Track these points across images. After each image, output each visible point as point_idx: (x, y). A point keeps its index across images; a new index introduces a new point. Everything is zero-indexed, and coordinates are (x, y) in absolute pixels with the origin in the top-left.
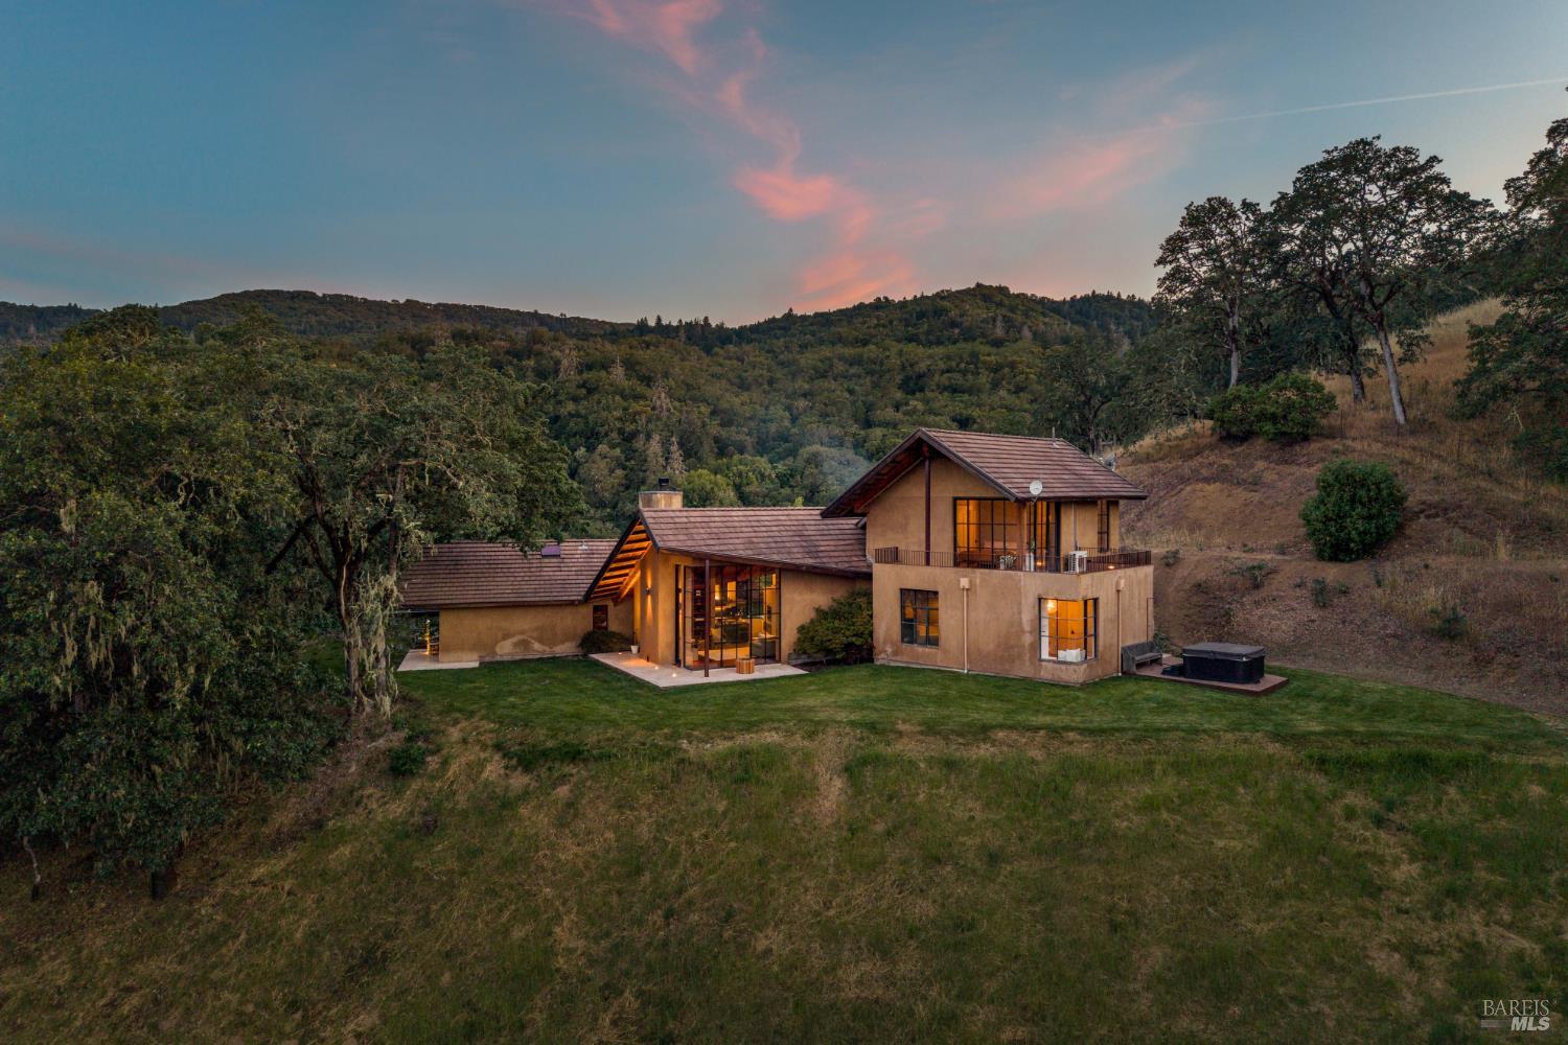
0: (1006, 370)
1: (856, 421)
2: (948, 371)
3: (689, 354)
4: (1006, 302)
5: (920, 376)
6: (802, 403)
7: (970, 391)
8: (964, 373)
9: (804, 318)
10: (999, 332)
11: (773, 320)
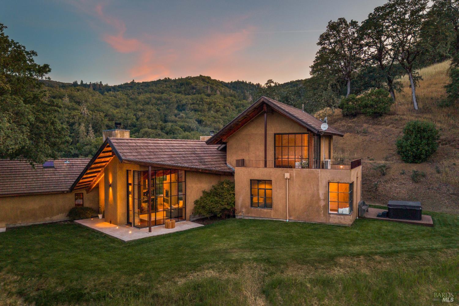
0: (213, 104)
1: (161, 120)
2: (193, 104)
3: (95, 94)
4: (210, 82)
5: (183, 105)
6: (140, 113)
7: (201, 111)
8: (199, 105)
9: (138, 83)
10: (209, 92)
11: (127, 84)
